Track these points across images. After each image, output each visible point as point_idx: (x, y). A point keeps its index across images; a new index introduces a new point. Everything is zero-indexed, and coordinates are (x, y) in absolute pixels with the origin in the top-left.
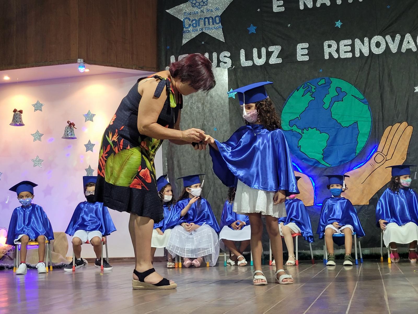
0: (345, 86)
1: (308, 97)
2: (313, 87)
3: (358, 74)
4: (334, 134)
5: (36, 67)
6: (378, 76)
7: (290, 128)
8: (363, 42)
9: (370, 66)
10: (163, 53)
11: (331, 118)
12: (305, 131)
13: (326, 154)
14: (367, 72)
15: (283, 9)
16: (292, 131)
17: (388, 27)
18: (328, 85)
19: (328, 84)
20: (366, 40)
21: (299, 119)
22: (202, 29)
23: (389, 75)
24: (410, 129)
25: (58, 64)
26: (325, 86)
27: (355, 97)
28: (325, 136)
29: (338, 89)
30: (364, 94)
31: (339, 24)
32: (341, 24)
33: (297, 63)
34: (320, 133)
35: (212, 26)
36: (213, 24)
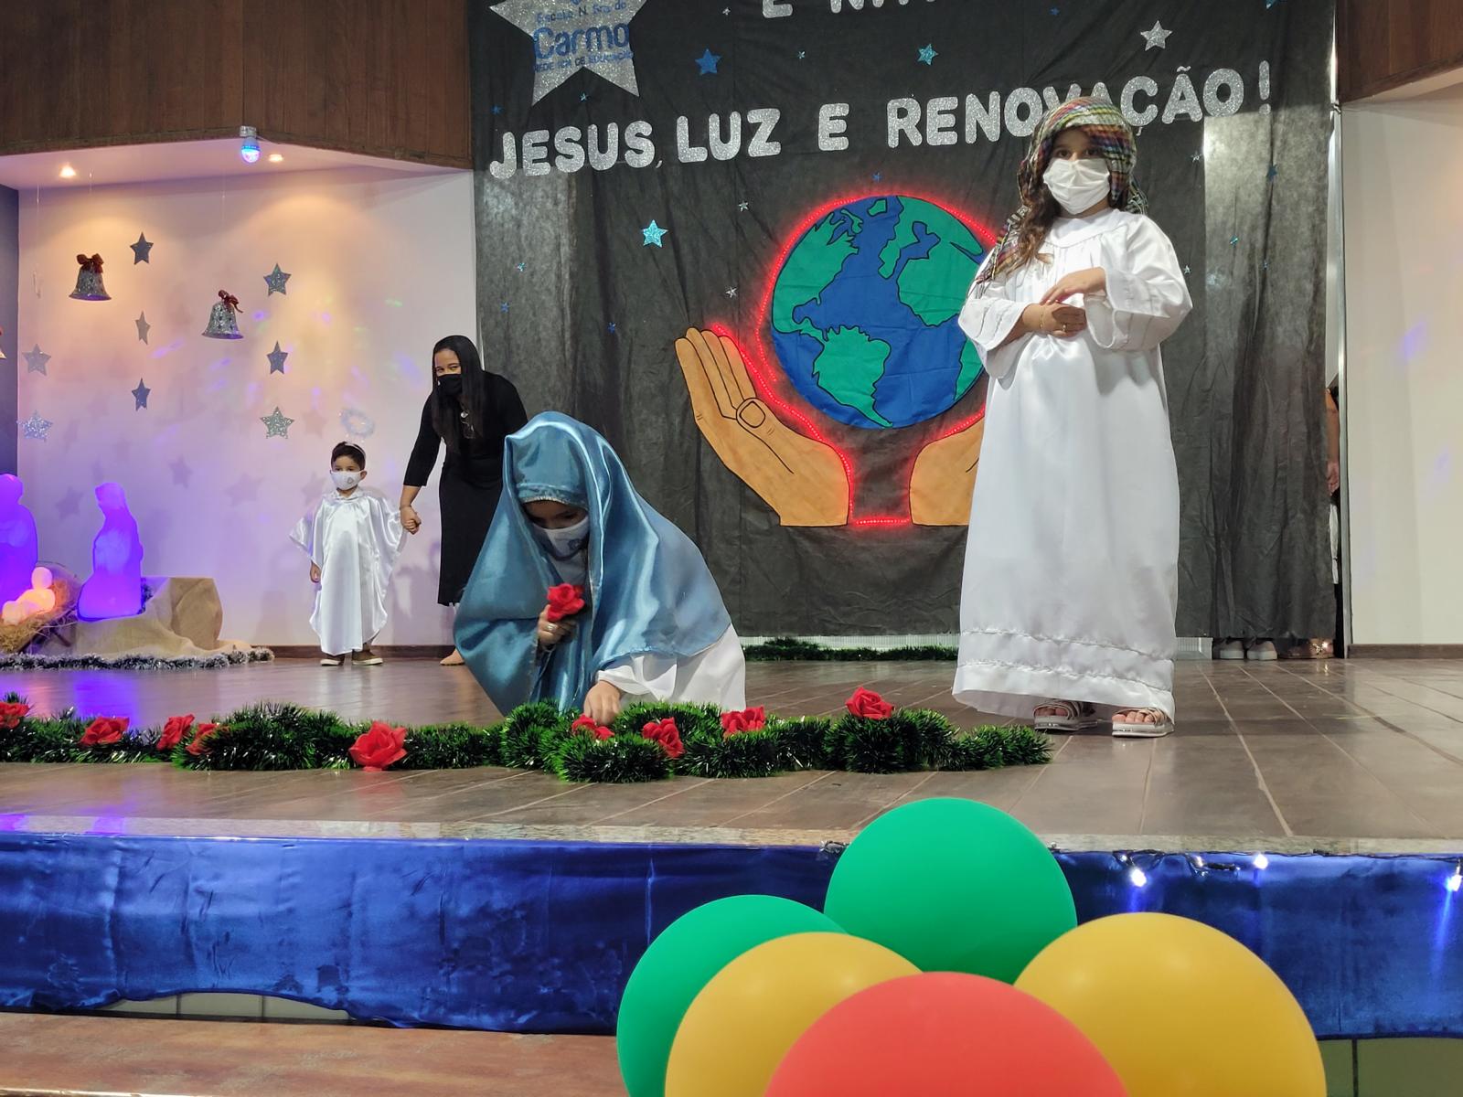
0: (937, 219)
1: (843, 247)
2: (857, 221)
4: (904, 344)
7: (795, 326)
8: (985, 104)
9: (1001, 169)
11: (897, 303)
12: (831, 335)
13: (882, 396)
14: (992, 183)
15: (786, 10)
16: (800, 334)
17: (1049, 66)
18: (891, 218)
19: (894, 213)
20: (994, 97)
21: (819, 302)
22: (582, 61)
26: (887, 218)
27: (959, 247)
28: (881, 348)
29: (919, 228)
30: (982, 241)
31: (927, 54)
32: (932, 54)
33: (818, 156)
34: (869, 340)
35: (607, 53)
36: (610, 47)
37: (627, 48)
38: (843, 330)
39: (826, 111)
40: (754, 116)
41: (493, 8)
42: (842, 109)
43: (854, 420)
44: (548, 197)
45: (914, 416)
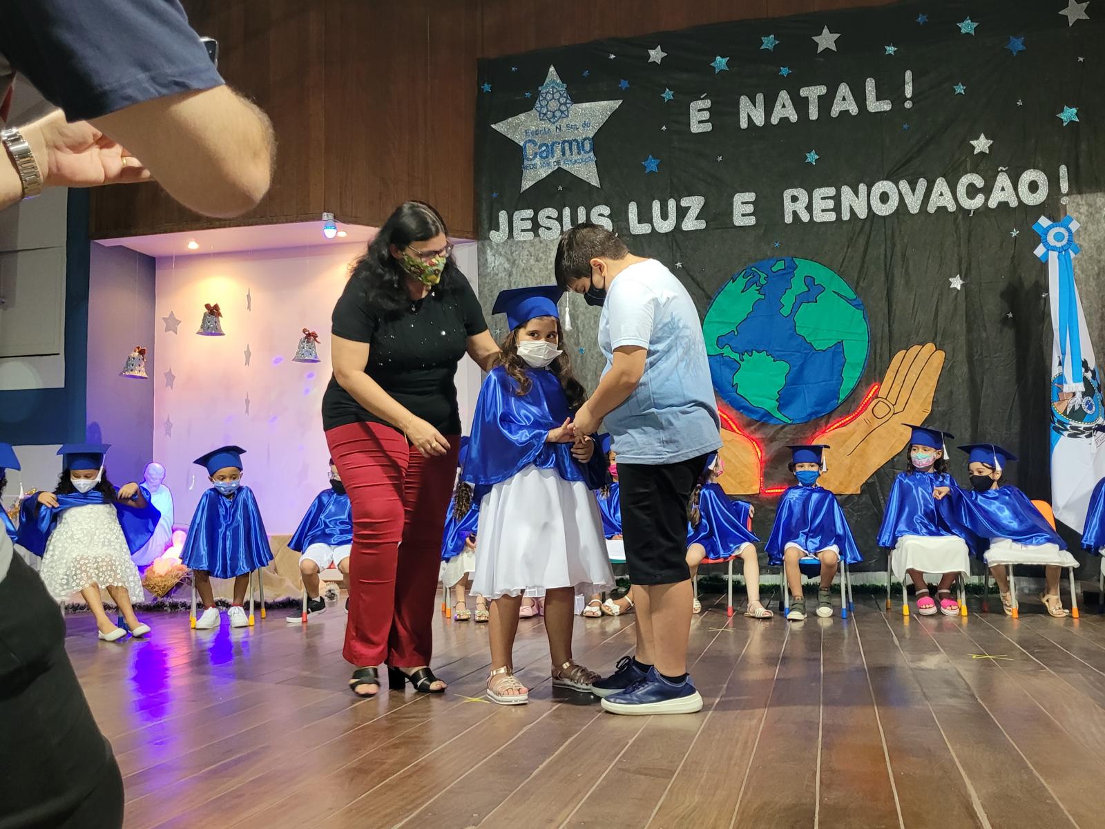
0: (822, 274)
1: (753, 294)
2: (763, 276)
3: (847, 252)
4: (799, 364)
5: (245, 225)
6: (882, 257)
7: (719, 351)
8: (856, 193)
9: (869, 238)
10: (484, 206)
11: (794, 334)
12: (746, 356)
13: (784, 400)
14: (862, 249)
15: (708, 127)
16: (722, 357)
17: (903, 165)
18: (790, 273)
19: (790, 270)
20: (862, 188)
21: (736, 334)
22: (558, 162)
23: (904, 255)
24: (940, 356)
25: (287, 222)
26: (785, 274)
27: (839, 294)
28: (783, 367)
29: (810, 281)
30: (856, 289)
31: (812, 157)
32: (816, 157)
33: (733, 230)
34: (774, 361)
35: (576, 158)
36: (579, 153)
37: (592, 154)
38: (754, 352)
39: (739, 198)
40: (685, 202)
41: (493, 126)
43: (764, 418)
44: (531, 256)
45: (809, 415)
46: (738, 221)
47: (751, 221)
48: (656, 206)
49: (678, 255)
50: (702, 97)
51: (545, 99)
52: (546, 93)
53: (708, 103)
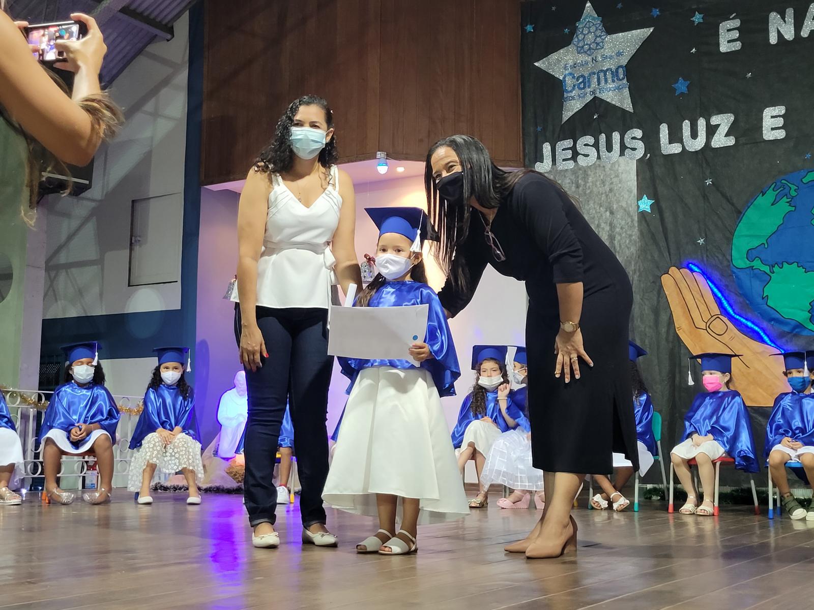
1: (784, 206)
2: (793, 187)
7: (748, 264)
10: (531, 139)
12: (776, 269)
15: (738, 46)
16: (752, 269)
21: (766, 246)
22: (594, 92)
33: (763, 144)
34: (806, 272)
35: (611, 86)
36: (613, 81)
37: (625, 81)
38: (785, 265)
39: (768, 112)
40: (715, 120)
41: (536, 64)
42: (781, 110)
44: (573, 183)
46: (768, 135)
47: (781, 134)
48: (686, 125)
49: (708, 172)
50: (731, 17)
51: (582, 33)
52: (583, 28)
53: (737, 23)
